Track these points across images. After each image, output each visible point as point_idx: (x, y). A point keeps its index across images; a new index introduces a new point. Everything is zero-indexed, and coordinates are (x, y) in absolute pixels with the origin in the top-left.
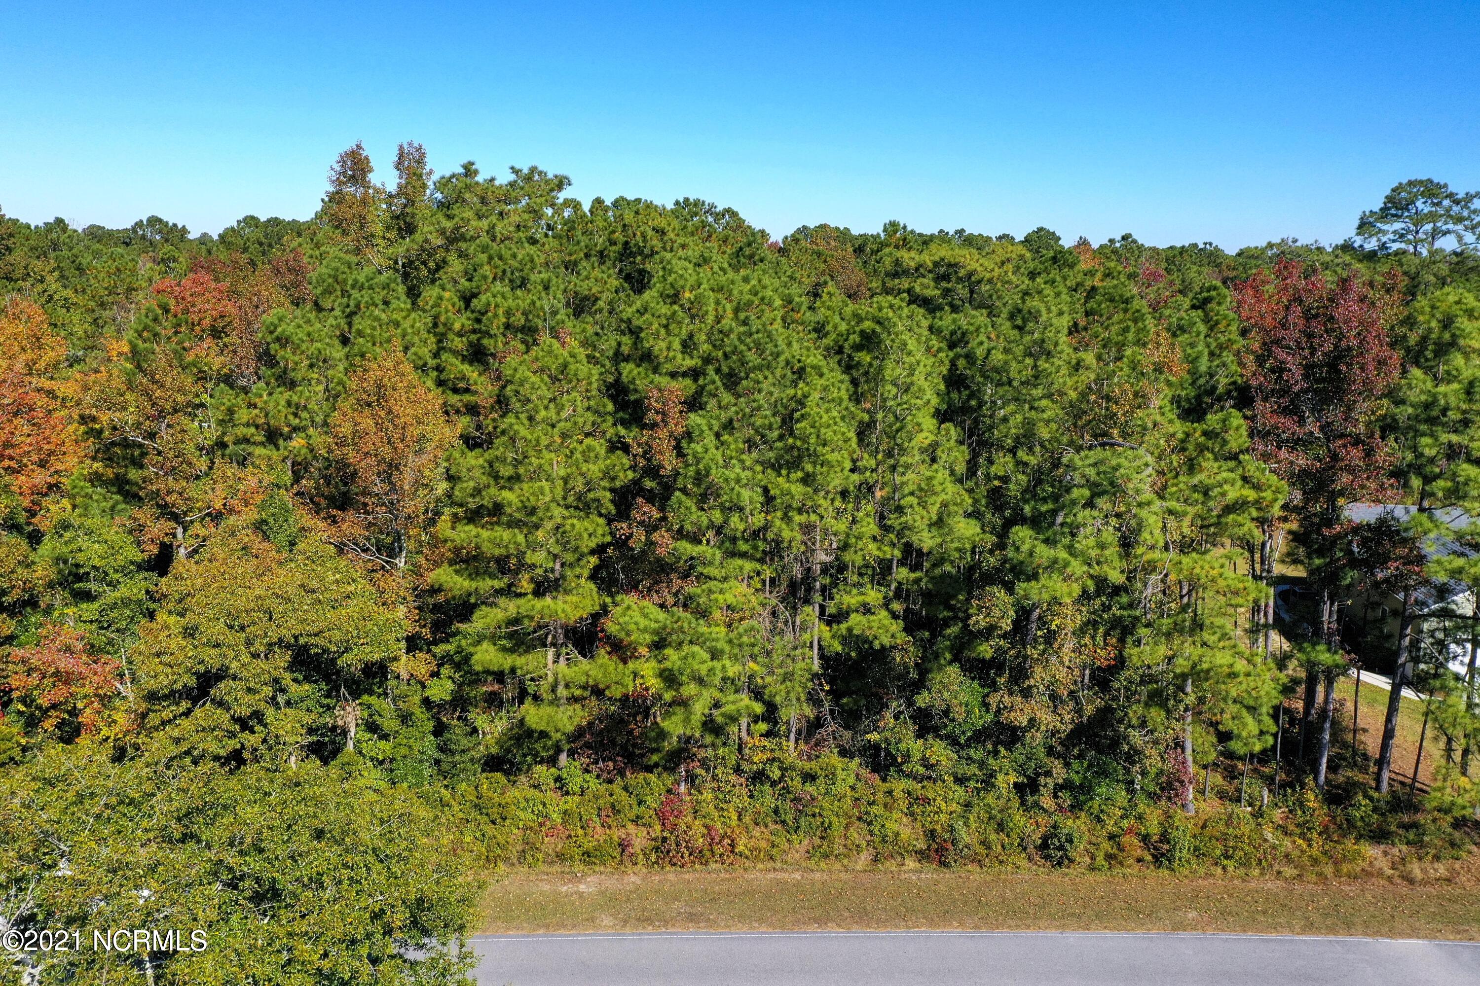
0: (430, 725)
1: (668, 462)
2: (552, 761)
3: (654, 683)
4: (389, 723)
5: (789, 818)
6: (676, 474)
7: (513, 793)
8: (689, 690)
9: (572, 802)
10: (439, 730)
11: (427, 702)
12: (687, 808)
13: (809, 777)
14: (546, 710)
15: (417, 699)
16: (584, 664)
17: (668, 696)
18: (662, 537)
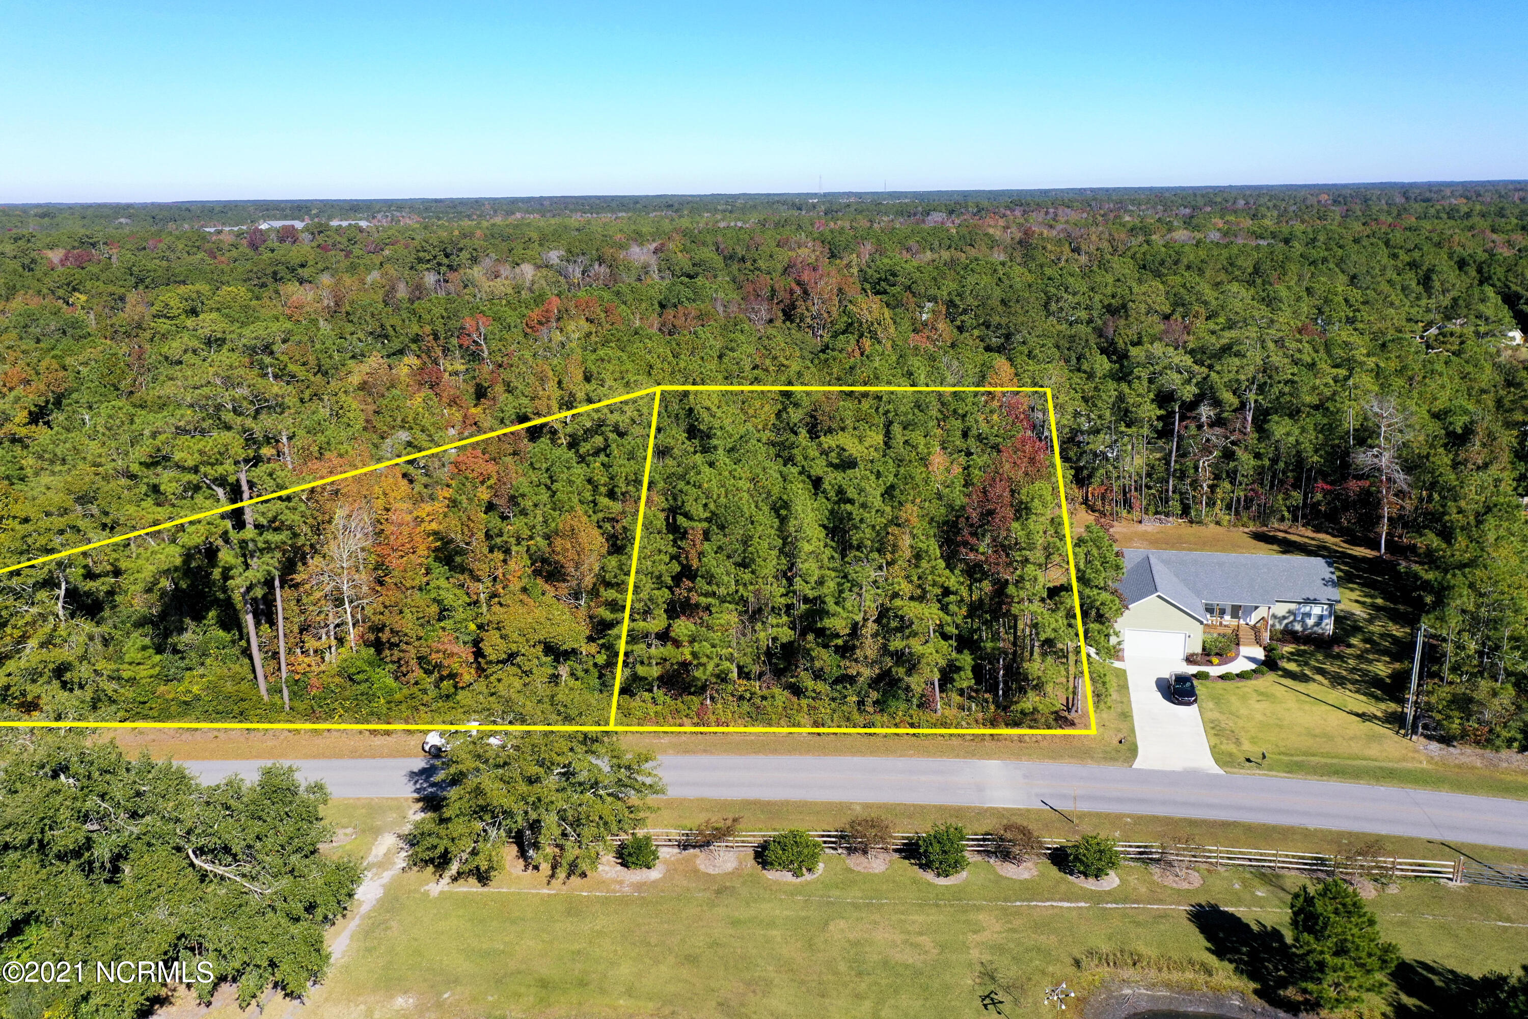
0: (597, 675)
1: (695, 564)
2: (650, 690)
3: (689, 657)
4: (580, 674)
5: (754, 716)
6: (697, 570)
7: (633, 704)
8: (704, 660)
9: (659, 708)
10: (601, 676)
11: (595, 665)
12: (710, 712)
13: (764, 698)
14: (646, 668)
15: (591, 663)
16: (662, 649)
17: (695, 662)
18: (693, 596)
